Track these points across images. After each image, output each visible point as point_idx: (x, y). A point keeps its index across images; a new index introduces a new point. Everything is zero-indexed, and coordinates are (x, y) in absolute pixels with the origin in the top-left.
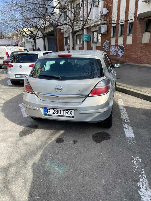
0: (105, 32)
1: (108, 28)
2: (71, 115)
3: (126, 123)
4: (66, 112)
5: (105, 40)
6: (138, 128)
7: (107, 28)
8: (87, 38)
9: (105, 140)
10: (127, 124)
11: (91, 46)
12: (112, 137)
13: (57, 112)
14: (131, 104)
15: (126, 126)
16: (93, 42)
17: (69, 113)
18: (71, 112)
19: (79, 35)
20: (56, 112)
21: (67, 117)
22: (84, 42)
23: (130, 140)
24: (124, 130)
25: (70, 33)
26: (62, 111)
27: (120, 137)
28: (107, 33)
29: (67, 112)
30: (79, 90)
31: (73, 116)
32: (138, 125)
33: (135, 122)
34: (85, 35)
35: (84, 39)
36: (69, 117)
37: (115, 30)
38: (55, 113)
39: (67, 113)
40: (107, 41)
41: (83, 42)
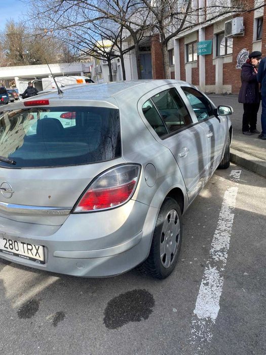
0: (239, 32)
1: (247, 24)
2: (37, 257)
3: (213, 263)
4: (28, 249)
5: (241, 49)
6: (240, 285)
7: (245, 24)
8: (205, 48)
9: (132, 320)
10: (217, 269)
11: (214, 64)
12: (157, 311)
13: (12, 244)
14: (254, 202)
15: (212, 274)
16: (217, 55)
17: (34, 251)
18: (37, 250)
19: (190, 43)
20: (10, 244)
21: (31, 259)
22: (200, 56)
23: (198, 328)
24: (198, 289)
25: (174, 41)
26: (21, 245)
27: (179, 312)
28: (243, 35)
29: (30, 247)
30: (49, 197)
31: (42, 259)
32: (245, 274)
33: (240, 264)
34: (202, 43)
35: (200, 51)
36: (34, 260)
37: (261, 25)
38: (7, 245)
39: (31, 250)
40: (244, 51)
41: (198, 56)
